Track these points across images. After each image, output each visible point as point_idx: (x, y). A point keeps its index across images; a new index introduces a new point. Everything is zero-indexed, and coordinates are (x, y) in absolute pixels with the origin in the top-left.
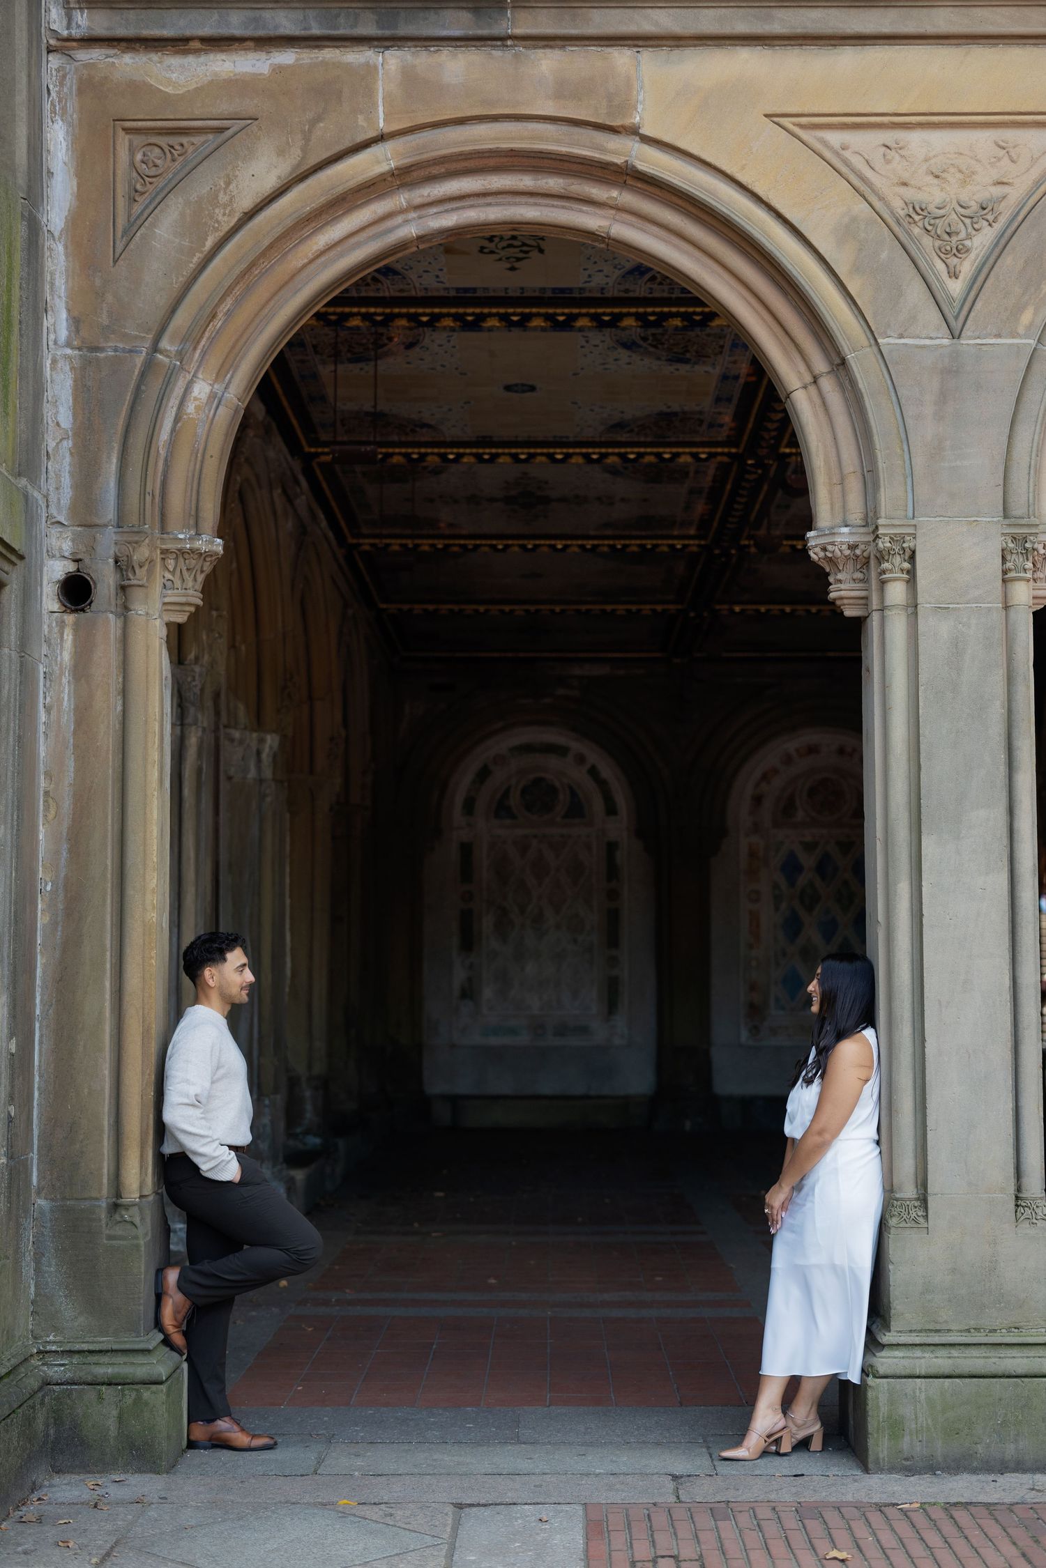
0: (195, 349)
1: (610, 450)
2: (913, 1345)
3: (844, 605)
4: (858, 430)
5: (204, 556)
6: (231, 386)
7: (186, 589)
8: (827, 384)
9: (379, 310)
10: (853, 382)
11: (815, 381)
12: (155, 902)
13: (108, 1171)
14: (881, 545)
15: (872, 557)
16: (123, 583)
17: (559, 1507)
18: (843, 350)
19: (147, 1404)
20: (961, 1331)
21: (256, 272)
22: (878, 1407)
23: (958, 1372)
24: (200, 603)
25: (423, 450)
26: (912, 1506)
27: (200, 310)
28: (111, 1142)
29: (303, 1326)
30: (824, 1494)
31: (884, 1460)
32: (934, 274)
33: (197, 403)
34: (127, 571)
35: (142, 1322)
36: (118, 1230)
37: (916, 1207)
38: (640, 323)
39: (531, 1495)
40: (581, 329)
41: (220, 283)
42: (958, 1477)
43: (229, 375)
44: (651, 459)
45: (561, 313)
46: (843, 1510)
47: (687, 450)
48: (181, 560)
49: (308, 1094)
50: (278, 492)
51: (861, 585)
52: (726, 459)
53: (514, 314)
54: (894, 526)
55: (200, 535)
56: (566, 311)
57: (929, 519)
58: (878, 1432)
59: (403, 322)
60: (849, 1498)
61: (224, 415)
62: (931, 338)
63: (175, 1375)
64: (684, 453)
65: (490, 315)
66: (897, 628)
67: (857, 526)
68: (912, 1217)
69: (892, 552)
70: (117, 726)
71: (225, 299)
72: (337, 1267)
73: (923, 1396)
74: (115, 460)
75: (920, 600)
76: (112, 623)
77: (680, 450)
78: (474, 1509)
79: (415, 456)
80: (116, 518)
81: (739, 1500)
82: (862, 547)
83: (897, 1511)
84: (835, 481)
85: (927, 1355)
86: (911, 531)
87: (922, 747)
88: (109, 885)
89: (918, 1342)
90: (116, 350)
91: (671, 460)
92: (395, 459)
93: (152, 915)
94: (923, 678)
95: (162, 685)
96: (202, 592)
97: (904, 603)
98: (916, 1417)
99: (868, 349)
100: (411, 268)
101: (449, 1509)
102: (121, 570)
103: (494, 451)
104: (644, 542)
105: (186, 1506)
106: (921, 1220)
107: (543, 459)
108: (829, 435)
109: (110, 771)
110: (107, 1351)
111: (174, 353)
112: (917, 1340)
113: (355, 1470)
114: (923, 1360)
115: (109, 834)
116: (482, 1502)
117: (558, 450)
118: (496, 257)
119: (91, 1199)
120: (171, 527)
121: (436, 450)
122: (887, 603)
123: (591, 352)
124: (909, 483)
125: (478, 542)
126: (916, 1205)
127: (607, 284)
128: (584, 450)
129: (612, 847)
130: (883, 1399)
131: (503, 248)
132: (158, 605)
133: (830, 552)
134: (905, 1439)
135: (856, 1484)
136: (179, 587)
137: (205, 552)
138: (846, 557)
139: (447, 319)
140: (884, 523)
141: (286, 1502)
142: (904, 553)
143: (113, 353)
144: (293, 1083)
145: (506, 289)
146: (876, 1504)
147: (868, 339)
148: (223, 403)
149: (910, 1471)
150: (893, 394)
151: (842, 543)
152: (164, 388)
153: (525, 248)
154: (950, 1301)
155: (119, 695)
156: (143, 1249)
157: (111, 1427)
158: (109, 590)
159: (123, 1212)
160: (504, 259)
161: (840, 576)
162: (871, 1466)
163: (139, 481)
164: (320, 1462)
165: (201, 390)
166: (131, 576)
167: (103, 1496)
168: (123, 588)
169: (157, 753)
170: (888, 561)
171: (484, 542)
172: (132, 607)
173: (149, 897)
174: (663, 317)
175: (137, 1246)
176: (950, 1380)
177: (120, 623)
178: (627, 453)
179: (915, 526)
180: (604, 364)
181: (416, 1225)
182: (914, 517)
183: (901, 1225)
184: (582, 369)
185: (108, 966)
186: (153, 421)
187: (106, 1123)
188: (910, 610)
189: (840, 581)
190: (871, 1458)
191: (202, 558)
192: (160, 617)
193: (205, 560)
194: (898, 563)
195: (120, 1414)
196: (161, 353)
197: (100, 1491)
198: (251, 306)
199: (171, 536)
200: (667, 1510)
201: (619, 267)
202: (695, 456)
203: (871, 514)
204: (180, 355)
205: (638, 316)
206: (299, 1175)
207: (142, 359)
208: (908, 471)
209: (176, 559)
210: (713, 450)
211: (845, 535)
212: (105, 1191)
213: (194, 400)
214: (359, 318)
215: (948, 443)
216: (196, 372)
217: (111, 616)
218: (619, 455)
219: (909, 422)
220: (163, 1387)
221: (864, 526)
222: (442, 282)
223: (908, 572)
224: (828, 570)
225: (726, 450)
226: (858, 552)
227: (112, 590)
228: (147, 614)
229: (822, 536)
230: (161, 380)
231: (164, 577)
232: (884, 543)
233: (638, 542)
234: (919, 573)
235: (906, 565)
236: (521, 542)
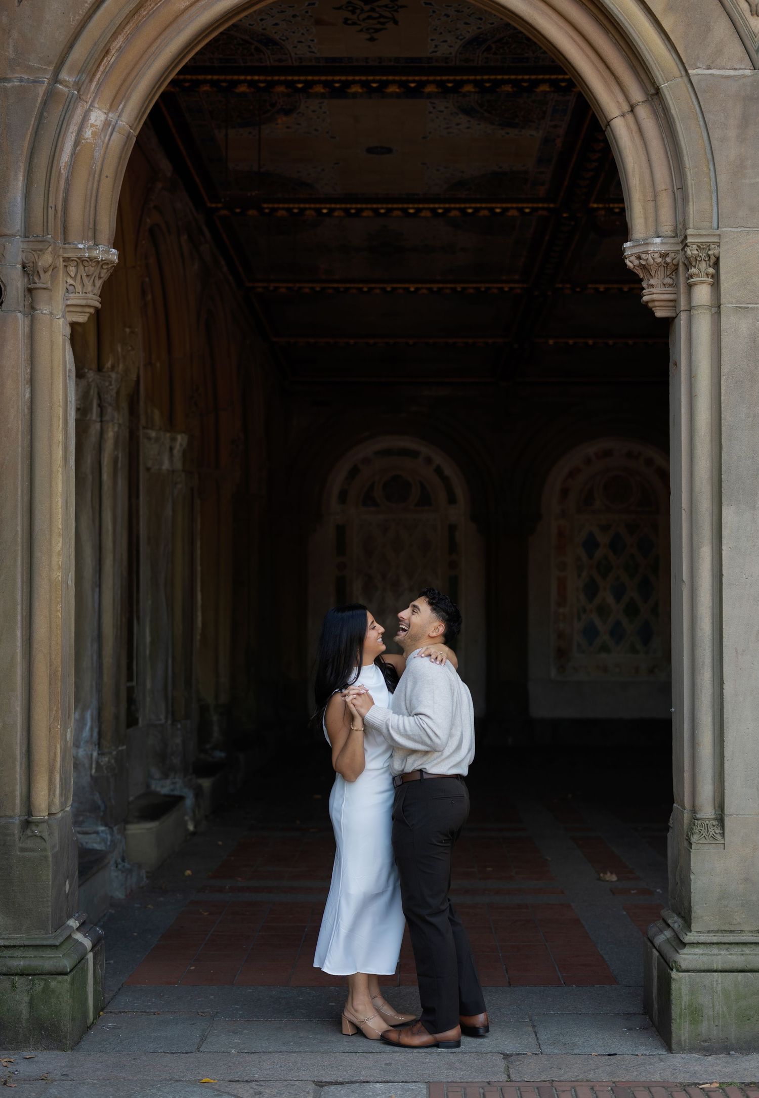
0: (91, 81)
1: (453, 206)
2: (711, 943)
3: (656, 307)
4: (669, 152)
5: (101, 263)
6: (124, 114)
7: (86, 293)
8: (643, 112)
9: (262, 78)
10: (666, 110)
11: (632, 109)
12: (60, 563)
13: (21, 793)
14: (689, 252)
15: (681, 264)
16: (29, 286)
17: (407, 1086)
18: (658, 79)
19: (53, 992)
20: (752, 932)
21: (145, 13)
22: (681, 997)
23: (749, 967)
24: (99, 306)
25: (302, 206)
26: (712, 1086)
27: (95, 45)
28: (23, 768)
29: (201, 910)
30: (635, 1073)
31: (685, 1041)
32: (738, 12)
33: (94, 129)
34: (33, 275)
35: (50, 922)
36: (30, 844)
37: (714, 826)
38: (477, 90)
39: (382, 1073)
40: (429, 96)
41: (111, 21)
42: (750, 1057)
43: (121, 106)
44: (486, 213)
45: (413, 80)
46: (653, 1090)
47: (514, 205)
48: (81, 267)
49: (215, 718)
50: (184, 237)
51: (671, 289)
52: (545, 213)
53: (374, 81)
54: (701, 235)
55: (98, 245)
56: (417, 78)
57: (732, 229)
58: (680, 1018)
59: (281, 89)
60: (657, 1078)
61: (117, 140)
62: (735, 69)
63: (80, 966)
64: (512, 208)
65: (354, 82)
66: (703, 326)
67: (668, 237)
68: (711, 834)
69: (699, 259)
70: (26, 410)
71: (117, 37)
72: (233, 858)
73: (719, 988)
74: (21, 178)
75: (723, 301)
76: (20, 321)
77: (509, 205)
78: (333, 1087)
79: (296, 211)
80: (23, 229)
81: (562, 1079)
82: (672, 255)
83: (699, 1091)
84: (649, 198)
85: (722, 952)
86: (715, 240)
87: (723, 429)
88: (20, 548)
89: (715, 941)
90: (21, 80)
91: (502, 214)
92: (281, 213)
93: (58, 574)
94: (725, 369)
95: (66, 376)
96: (100, 296)
97: (709, 304)
98: (713, 1005)
99: (680, 79)
100: (287, 39)
101: (311, 1087)
102: (28, 274)
103: (359, 206)
104: (478, 285)
105: (84, 1083)
106: (718, 837)
107: (399, 213)
108: (643, 158)
109: (20, 450)
110: (20, 946)
111: (72, 83)
112: (715, 940)
113: (232, 1048)
114: (719, 957)
115: (19, 504)
116: (340, 1080)
117: (411, 206)
118: (358, 28)
119: (6, 816)
120: (71, 239)
121: (312, 206)
122: (694, 303)
123: (437, 118)
124: (714, 198)
125: (348, 285)
126: (714, 824)
127: (451, 53)
128: (432, 206)
129: (452, 528)
130: (685, 990)
131: (364, 20)
132: (61, 307)
133: (644, 260)
134: (704, 1024)
135: (662, 1063)
136: (80, 290)
137: (102, 260)
138: (658, 264)
139: (318, 85)
140: (692, 233)
141: (171, 1080)
142: (709, 260)
143: (18, 83)
144: (204, 709)
145: (367, 58)
146: (681, 1083)
147: (680, 71)
148: (116, 130)
149: (707, 1051)
150: (701, 119)
151: (655, 252)
152: (63, 114)
153: (382, 20)
154: (742, 906)
155: (27, 384)
156: (50, 859)
157: (24, 1012)
158: (17, 291)
159: (34, 828)
160: (364, 30)
161: (652, 282)
162: (674, 1046)
163: (42, 197)
164: (203, 1039)
165: (97, 117)
166: (36, 280)
167: (13, 1073)
168: (30, 291)
169: (61, 435)
170: (695, 267)
171: (352, 285)
172: (38, 307)
173: (55, 559)
174: (497, 84)
175: (46, 857)
176: (743, 974)
177: (27, 322)
178: (466, 208)
179: (719, 235)
180: (448, 128)
181: (298, 822)
182: (718, 228)
183: (701, 841)
184: (430, 133)
185: (19, 618)
186: (54, 144)
187: (18, 752)
188: (714, 310)
189: (652, 286)
190: (674, 1041)
191: (100, 266)
192: (63, 316)
193: (102, 267)
194: (704, 267)
195: (31, 1000)
196: (61, 83)
197: (12, 1068)
198: (140, 43)
199: (72, 246)
200: (499, 1088)
201: (460, 37)
202: (521, 210)
203: (680, 227)
204: (78, 85)
205: (476, 83)
206: (206, 783)
207: (44, 88)
208: (713, 188)
209: (77, 266)
210: (535, 205)
211: (657, 245)
212: (18, 810)
213: (91, 127)
214: (246, 84)
215: (749, 162)
216: (93, 101)
217: (19, 315)
218: (460, 209)
219: (715, 143)
220: (68, 978)
221: (673, 237)
222: (313, 52)
223: (713, 277)
224: (641, 276)
225: (546, 205)
226: (668, 260)
227: (19, 292)
228: (51, 314)
229: (637, 246)
230: (61, 107)
231: (67, 282)
232: (692, 251)
233: (474, 285)
234: (723, 277)
235: (711, 270)
236: (382, 286)
